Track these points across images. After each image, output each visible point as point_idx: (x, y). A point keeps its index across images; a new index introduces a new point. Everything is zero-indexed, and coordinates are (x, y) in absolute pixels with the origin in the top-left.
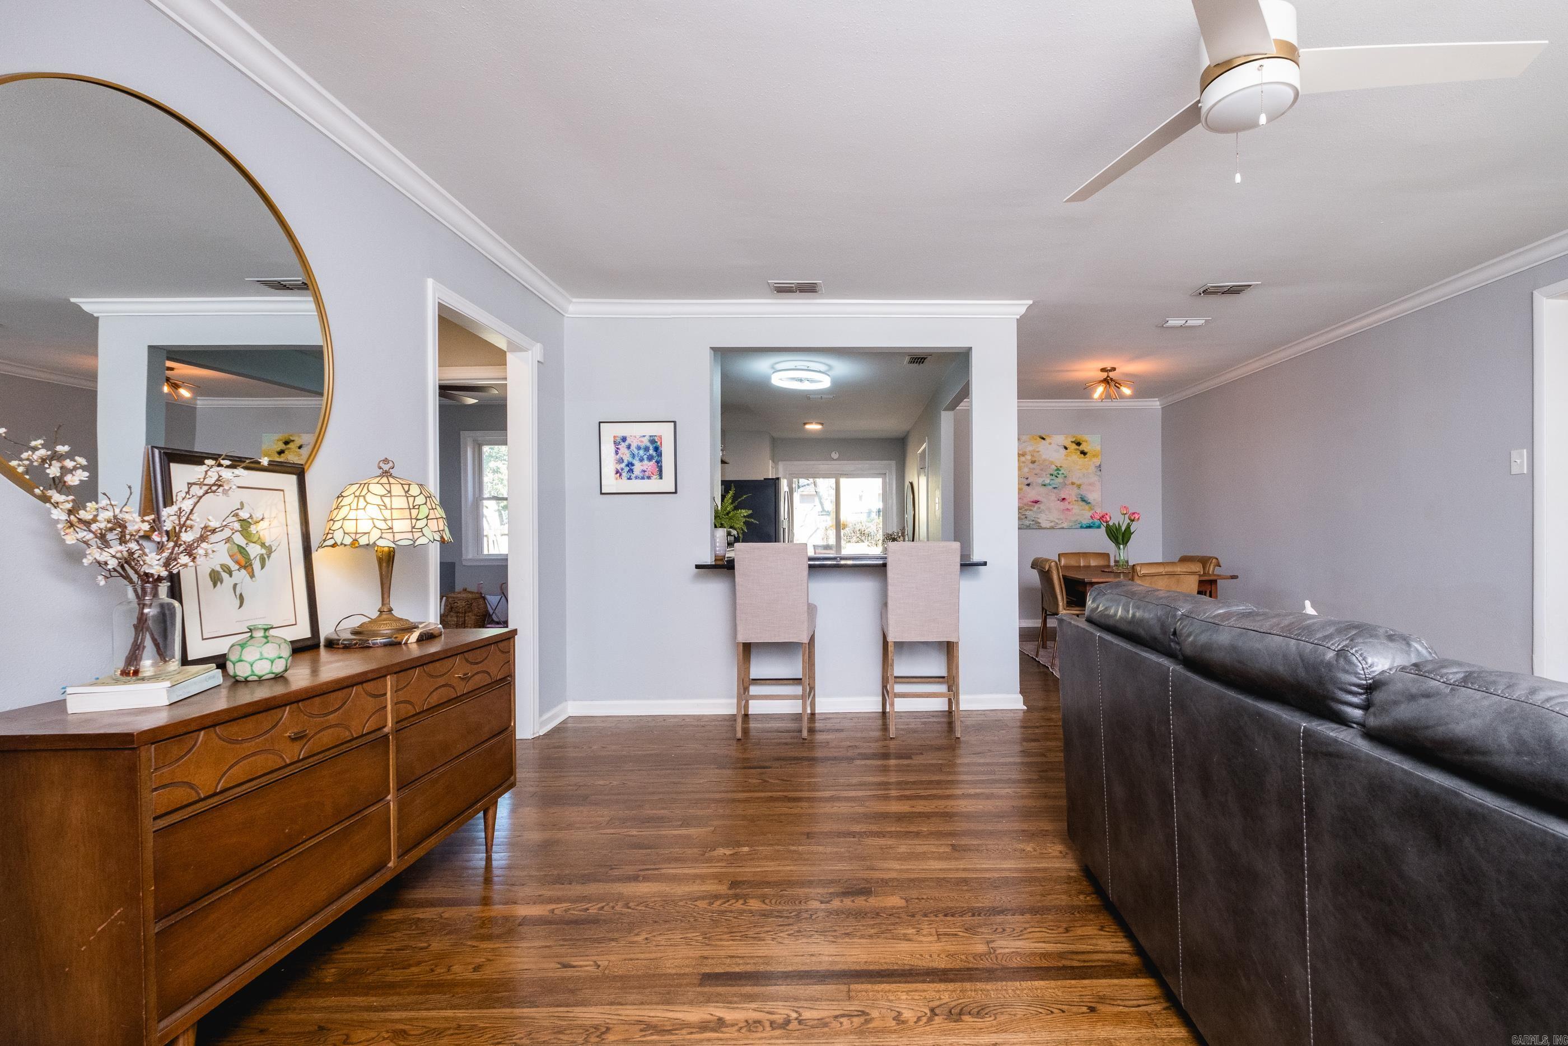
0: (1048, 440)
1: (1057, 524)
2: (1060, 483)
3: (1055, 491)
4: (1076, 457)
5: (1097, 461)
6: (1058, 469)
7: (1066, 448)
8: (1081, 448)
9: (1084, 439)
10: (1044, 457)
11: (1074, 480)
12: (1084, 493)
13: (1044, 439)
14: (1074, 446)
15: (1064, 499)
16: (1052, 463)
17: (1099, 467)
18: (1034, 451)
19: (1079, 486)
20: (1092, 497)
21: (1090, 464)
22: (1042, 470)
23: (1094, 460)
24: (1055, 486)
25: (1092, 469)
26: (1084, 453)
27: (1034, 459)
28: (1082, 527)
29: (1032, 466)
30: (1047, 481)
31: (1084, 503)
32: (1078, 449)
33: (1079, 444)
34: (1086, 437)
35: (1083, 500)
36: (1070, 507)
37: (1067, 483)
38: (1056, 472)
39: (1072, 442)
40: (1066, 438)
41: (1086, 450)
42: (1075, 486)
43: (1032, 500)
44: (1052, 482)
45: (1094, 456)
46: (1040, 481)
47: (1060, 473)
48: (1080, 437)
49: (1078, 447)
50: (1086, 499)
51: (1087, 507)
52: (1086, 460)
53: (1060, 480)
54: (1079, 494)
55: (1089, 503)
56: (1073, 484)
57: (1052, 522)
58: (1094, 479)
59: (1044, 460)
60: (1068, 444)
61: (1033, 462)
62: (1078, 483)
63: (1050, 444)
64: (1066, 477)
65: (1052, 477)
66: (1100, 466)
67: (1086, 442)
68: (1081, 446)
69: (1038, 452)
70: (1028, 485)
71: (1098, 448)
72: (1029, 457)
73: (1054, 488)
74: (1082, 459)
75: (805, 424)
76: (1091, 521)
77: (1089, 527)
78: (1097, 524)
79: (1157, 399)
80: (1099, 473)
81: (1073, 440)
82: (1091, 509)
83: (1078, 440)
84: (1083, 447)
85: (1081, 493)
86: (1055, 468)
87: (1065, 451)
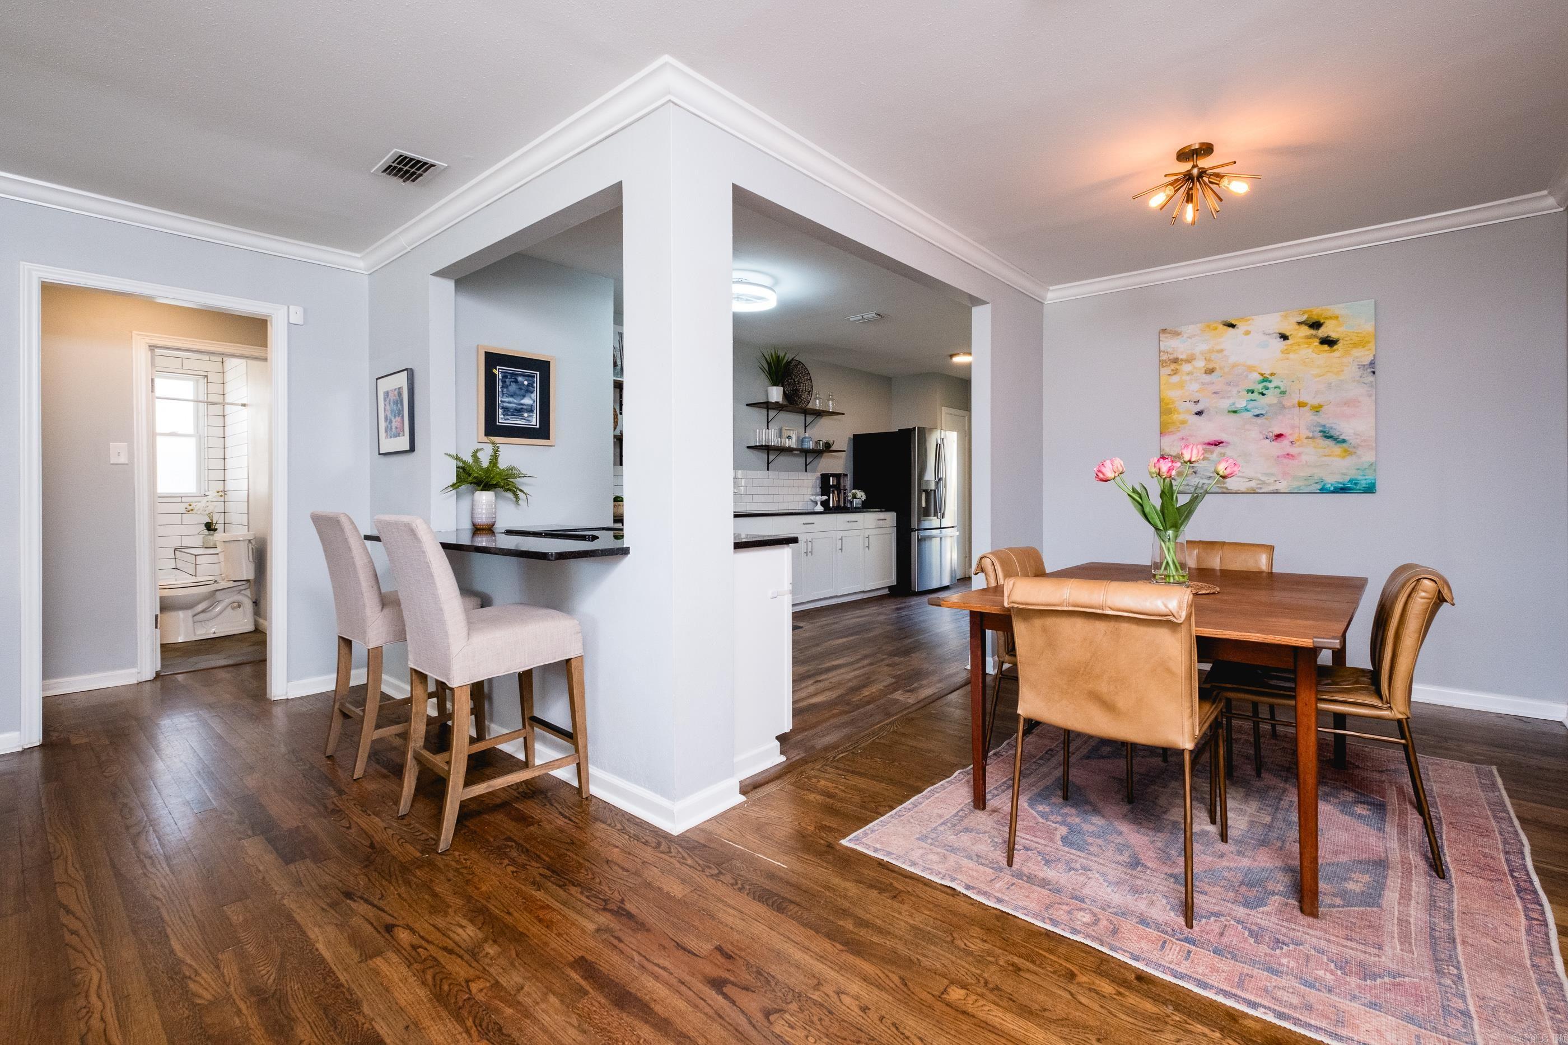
0: (1242, 327)
1: (1264, 483)
2: (1270, 405)
3: (1259, 420)
4: (1312, 351)
5: (1365, 356)
6: (1265, 380)
7: (1284, 337)
8: (1322, 332)
9: (1329, 314)
10: (1233, 359)
11: (1304, 398)
12: (1327, 419)
13: (1232, 326)
14: (1306, 331)
15: (1279, 436)
16: (1251, 369)
17: (1372, 368)
18: (1211, 351)
19: (1317, 409)
20: (1346, 429)
21: (1347, 359)
22: (1229, 384)
23: (1357, 353)
24: (1258, 413)
25: (1352, 372)
26: (1329, 342)
27: (1211, 366)
28: (1323, 491)
29: (1207, 378)
30: (1241, 404)
31: (1329, 442)
32: (1316, 336)
33: (1316, 325)
34: (1336, 309)
35: (1329, 437)
36: (1293, 450)
37: (1288, 404)
38: (1261, 386)
39: (1299, 323)
40: (1285, 317)
41: (1334, 336)
42: (1307, 408)
43: (1207, 441)
44: (1252, 404)
45: (1355, 345)
46: (1225, 404)
47: (1270, 385)
48: (1318, 312)
49: (1313, 332)
50: (1333, 433)
51: (1337, 449)
52: (1336, 354)
53: (1271, 398)
54: (1319, 424)
55: (1344, 441)
56: (1301, 405)
57: (1250, 480)
58: (1356, 391)
59: (1234, 366)
60: (1289, 328)
61: (1210, 371)
62: (1315, 402)
63: (1247, 333)
64: (1284, 393)
65: (1250, 396)
66: (1372, 364)
67: (1337, 317)
68: (1323, 329)
69: (1221, 351)
70: (1199, 413)
71: (1369, 328)
72: (1200, 364)
73: (1257, 416)
74: (1325, 355)
75: (951, 356)
76: (1348, 478)
77: (1343, 490)
78: (1363, 484)
79: (1545, 192)
80: (1371, 378)
81: (1304, 318)
82: (1348, 453)
83: (1315, 318)
84: (1328, 330)
85: (1323, 422)
86: (1261, 378)
87: (1283, 344)
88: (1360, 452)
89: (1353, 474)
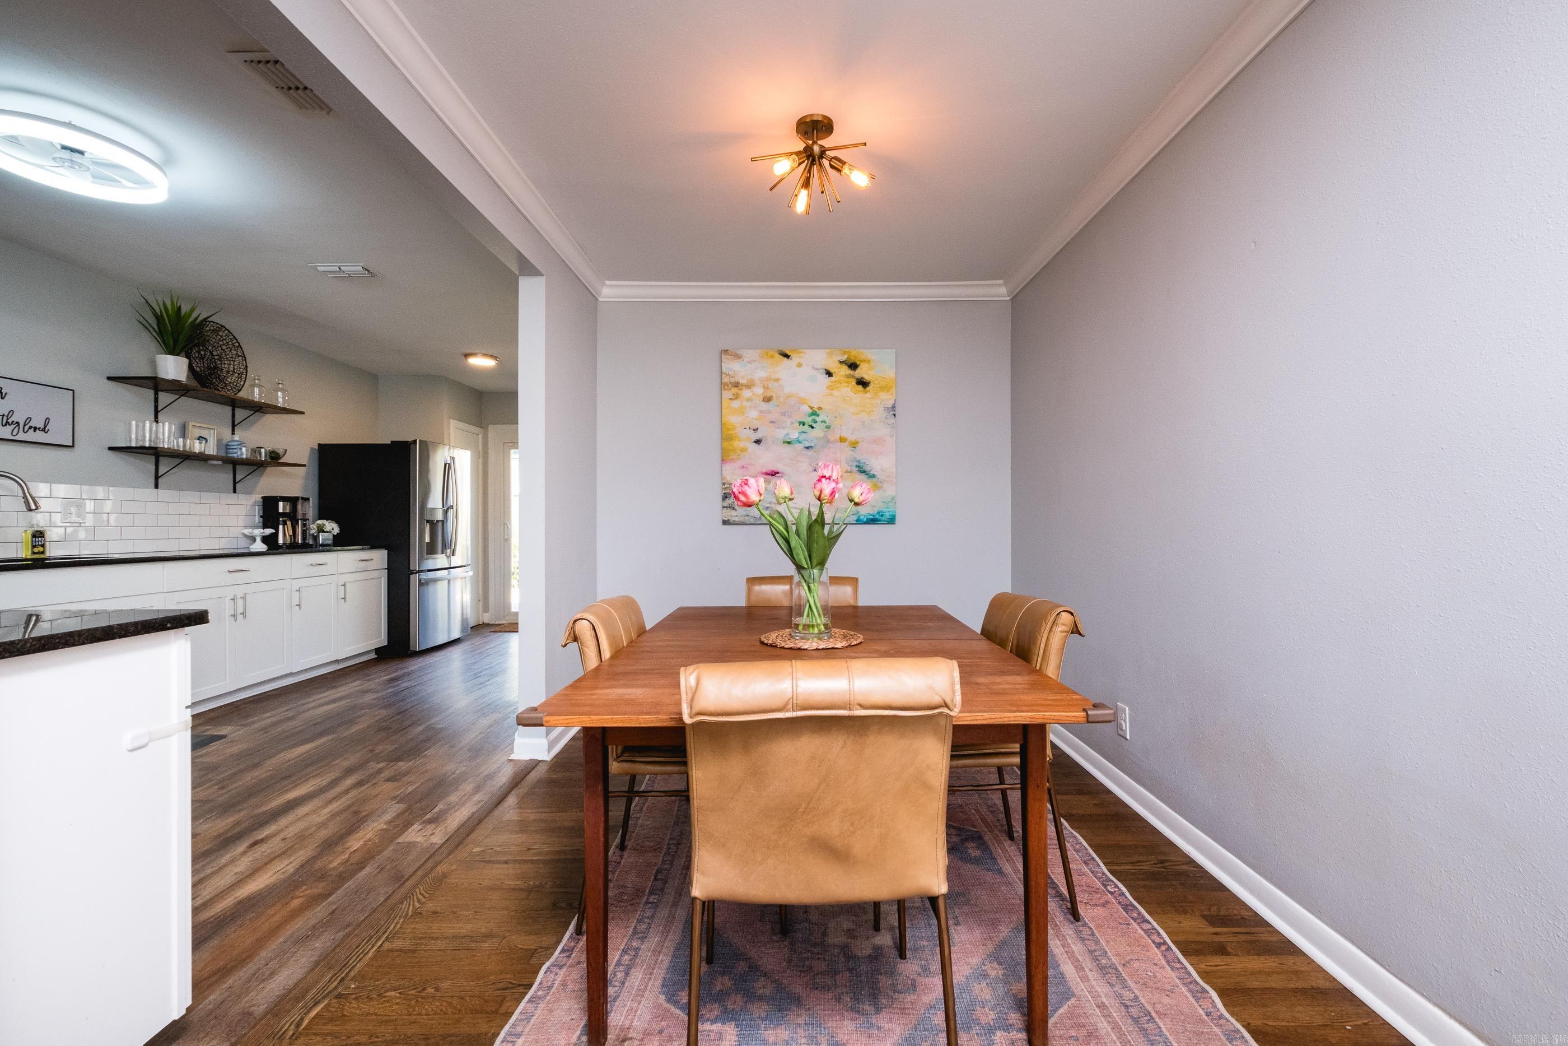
0: (795, 359)
2: (818, 438)
3: (809, 453)
4: (849, 390)
5: (888, 399)
6: (814, 413)
7: (829, 374)
8: (859, 373)
9: (863, 357)
10: (787, 390)
11: (845, 434)
12: (861, 455)
13: (787, 356)
14: (845, 370)
16: (802, 401)
17: (893, 410)
18: (768, 379)
19: (854, 445)
20: (876, 464)
21: (876, 401)
22: (783, 414)
23: (883, 396)
24: (808, 445)
25: (879, 413)
26: (863, 383)
27: (768, 394)
28: (860, 521)
29: (765, 406)
30: (794, 435)
31: (863, 476)
32: (853, 376)
33: (853, 366)
34: (868, 354)
35: (863, 472)
37: (832, 438)
38: (810, 419)
39: (841, 362)
40: (830, 355)
41: (867, 378)
42: (846, 444)
43: (765, 470)
44: (803, 437)
45: (882, 389)
46: (780, 434)
47: (818, 419)
48: (855, 355)
49: (850, 372)
50: (865, 468)
51: (869, 483)
52: (868, 395)
53: (818, 432)
54: (855, 460)
55: (874, 476)
56: (842, 440)
58: (882, 431)
59: (789, 396)
60: (833, 365)
61: (768, 400)
62: (852, 438)
63: (800, 365)
64: (828, 427)
65: (802, 428)
66: (894, 407)
67: (869, 361)
68: (858, 371)
69: (777, 380)
70: (758, 442)
71: (891, 374)
72: (759, 391)
73: (807, 448)
74: (860, 395)
75: (467, 356)
76: (876, 510)
77: (873, 521)
78: (887, 515)
79: (1001, 282)
80: (892, 420)
81: (844, 358)
82: (876, 487)
83: (852, 360)
84: (861, 372)
85: (858, 458)
86: (810, 411)
87: (826, 380)
88: (885, 486)
89: (880, 506)
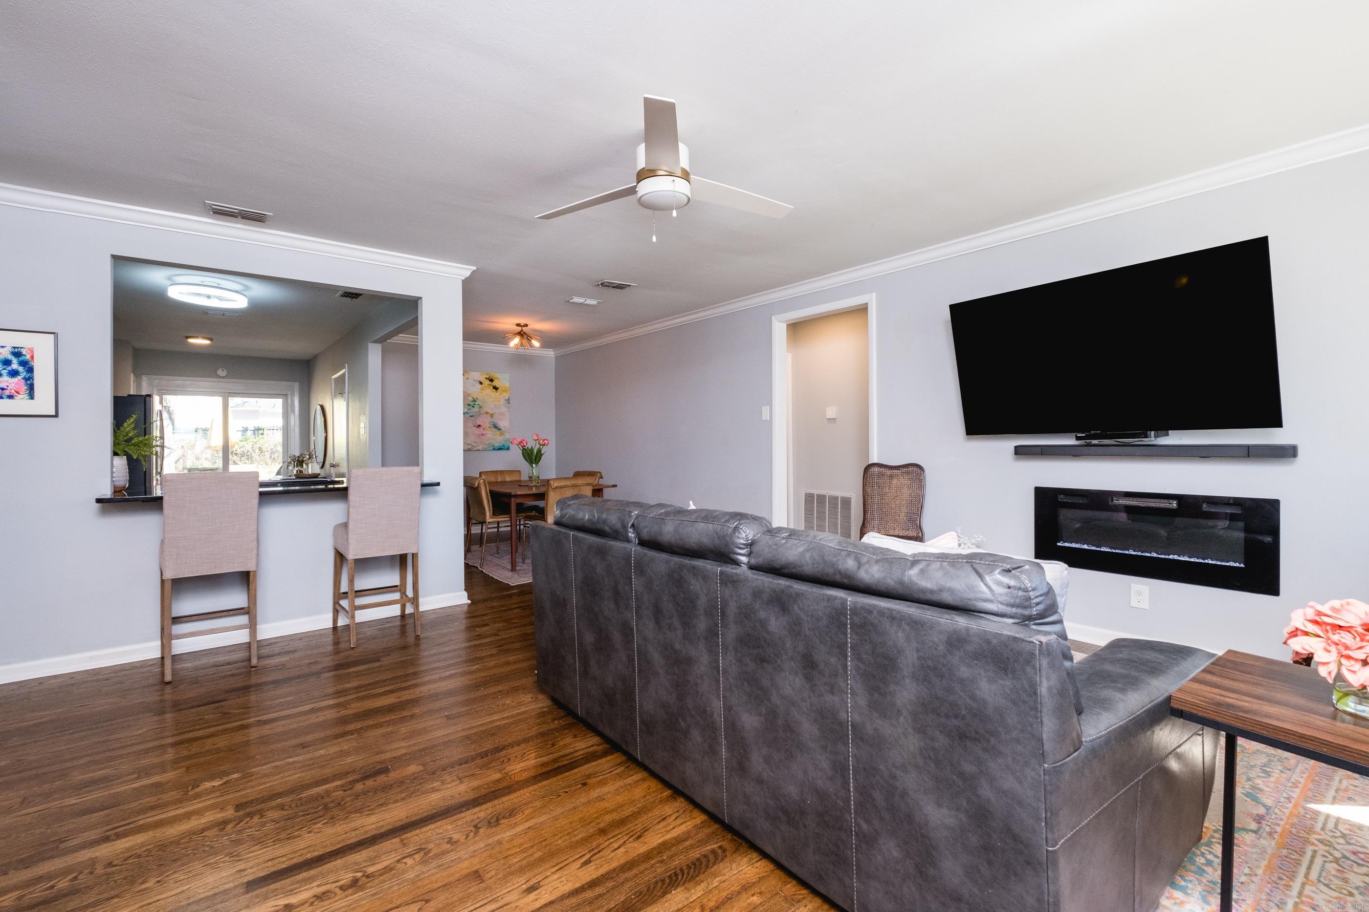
1: (473, 446)
2: (476, 412)
3: (472, 418)
4: (490, 391)
5: (506, 396)
6: (474, 401)
7: (481, 383)
8: (494, 384)
9: (496, 377)
11: (489, 411)
12: (495, 420)
14: (488, 382)
15: (479, 426)
16: (469, 395)
17: (508, 401)
19: (492, 415)
20: (503, 424)
21: (501, 396)
23: (504, 394)
25: (503, 402)
26: (496, 388)
28: (494, 449)
31: (495, 430)
32: (491, 385)
33: (491, 380)
34: (498, 375)
35: (495, 427)
36: (484, 432)
37: (482, 412)
38: (472, 403)
39: (486, 378)
41: (497, 386)
42: (489, 415)
44: (469, 411)
45: (504, 391)
47: (476, 403)
48: (493, 375)
49: (490, 383)
50: (498, 426)
51: (498, 433)
52: (498, 394)
53: (476, 409)
54: (492, 422)
55: (500, 429)
56: (487, 413)
57: (469, 445)
58: (504, 410)
60: (483, 380)
62: (491, 412)
64: (481, 407)
65: (469, 407)
66: (509, 399)
67: (498, 379)
68: (494, 383)
71: (508, 385)
73: (471, 416)
74: (494, 393)
75: (188, 337)
76: (501, 444)
77: (500, 449)
78: (506, 446)
79: (552, 350)
80: (508, 405)
81: (487, 377)
82: (502, 434)
83: (491, 378)
84: (495, 383)
85: (494, 421)
86: (472, 399)
87: (479, 386)
88: (505, 434)
89: (503, 442)
